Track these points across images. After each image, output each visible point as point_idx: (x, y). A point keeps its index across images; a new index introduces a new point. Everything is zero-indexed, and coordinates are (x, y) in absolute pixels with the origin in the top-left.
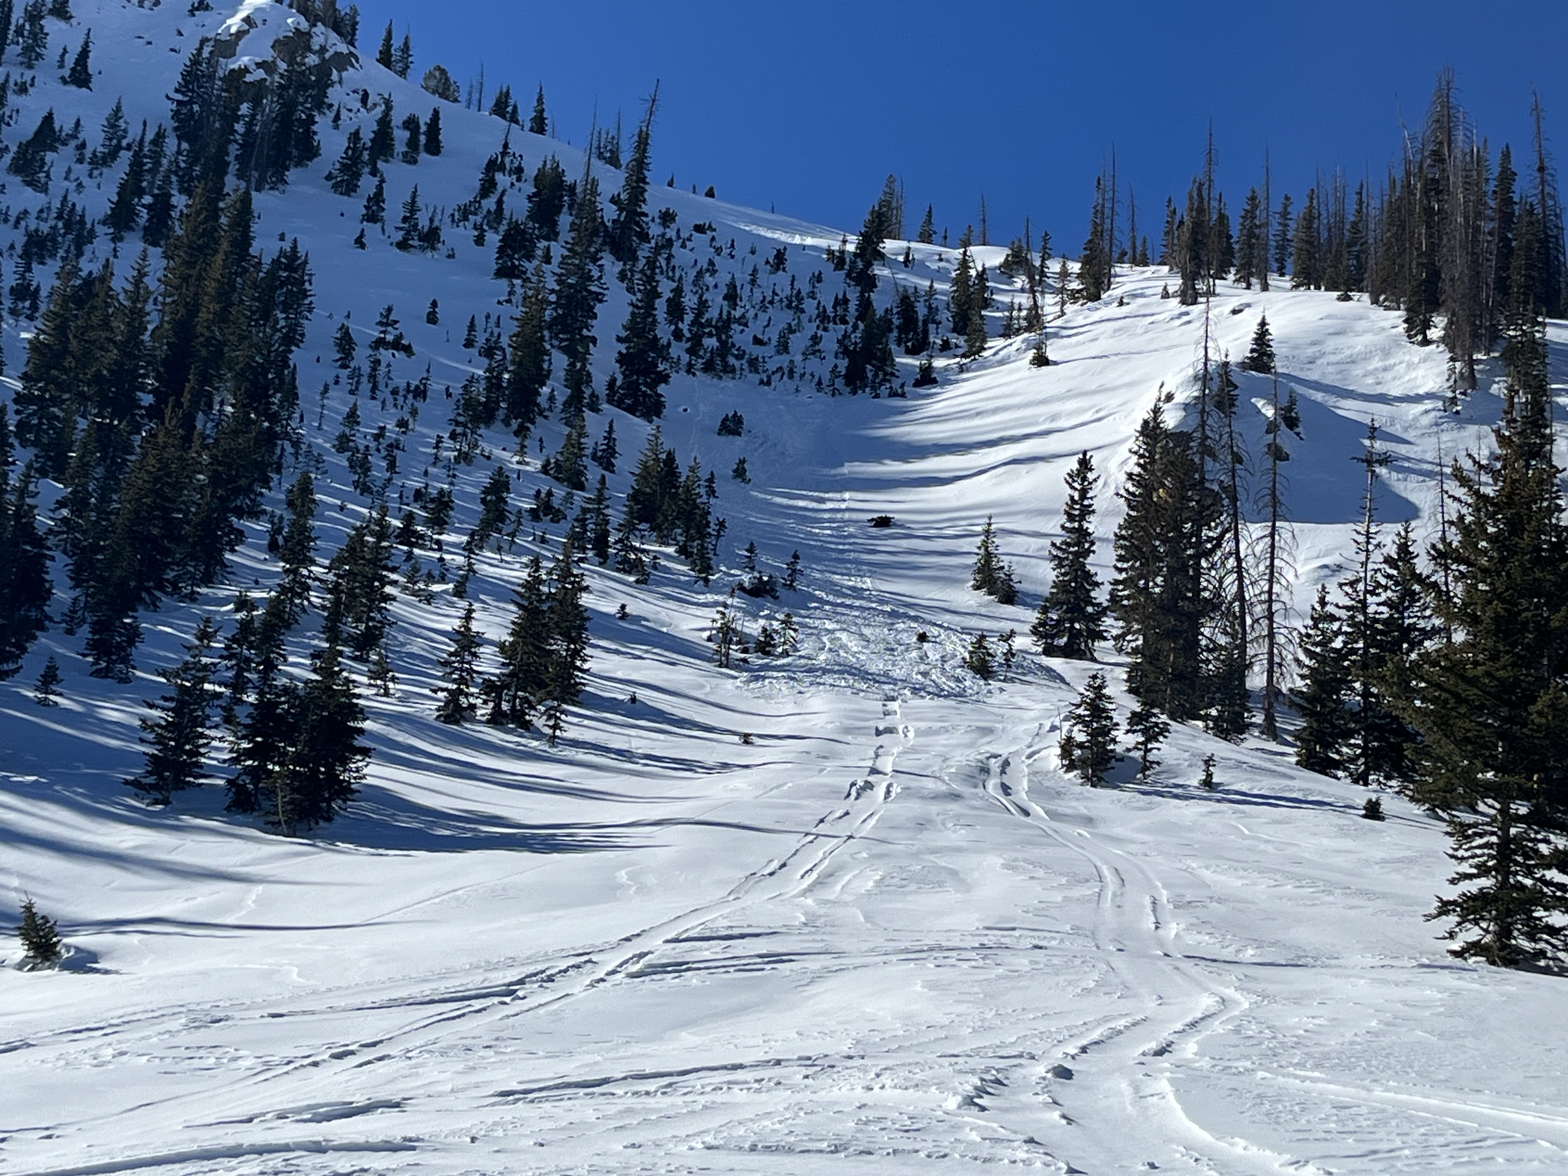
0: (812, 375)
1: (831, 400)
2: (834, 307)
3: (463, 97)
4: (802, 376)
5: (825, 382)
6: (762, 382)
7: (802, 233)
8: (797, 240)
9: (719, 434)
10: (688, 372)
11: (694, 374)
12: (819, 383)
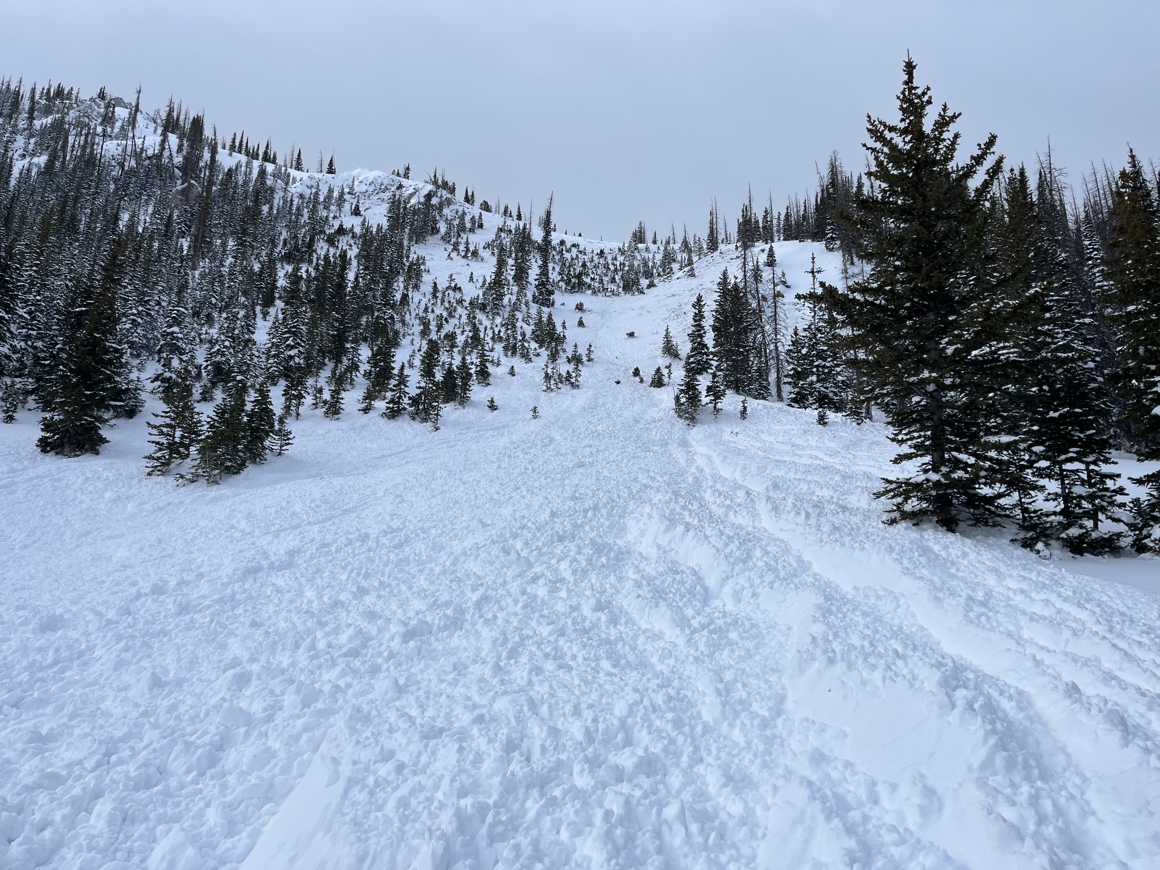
1: (617, 296)
3: (493, 210)
5: (616, 290)
6: (592, 293)
9: (574, 310)
10: (564, 291)
11: (567, 291)
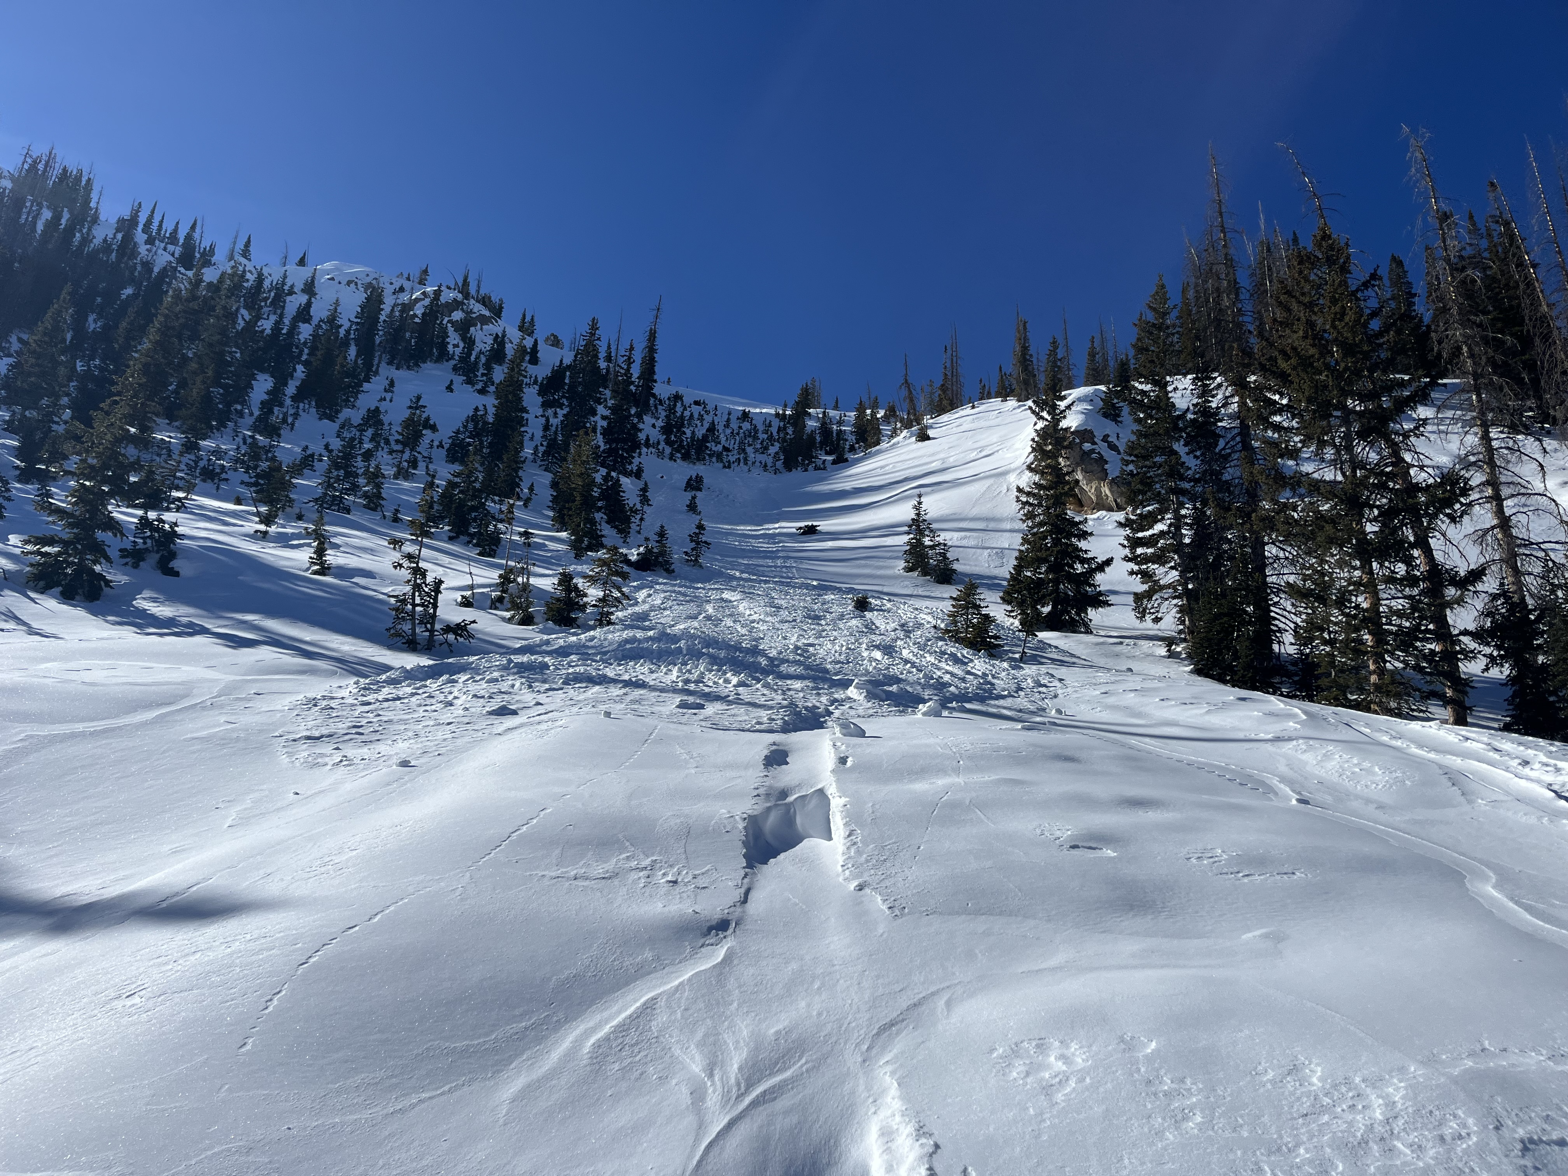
0: (761, 462)
1: (774, 476)
2: (778, 432)
4: (754, 463)
5: (769, 464)
6: (724, 467)
7: (760, 408)
8: (758, 410)
9: (685, 490)
10: (671, 459)
11: (675, 461)
12: (766, 466)
